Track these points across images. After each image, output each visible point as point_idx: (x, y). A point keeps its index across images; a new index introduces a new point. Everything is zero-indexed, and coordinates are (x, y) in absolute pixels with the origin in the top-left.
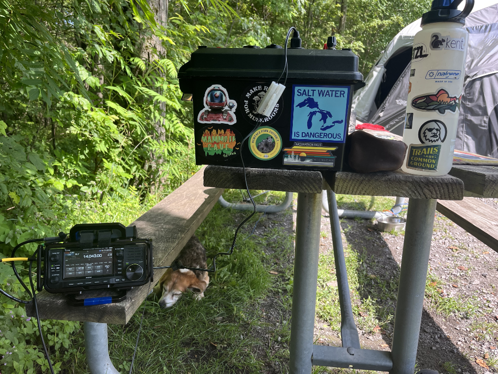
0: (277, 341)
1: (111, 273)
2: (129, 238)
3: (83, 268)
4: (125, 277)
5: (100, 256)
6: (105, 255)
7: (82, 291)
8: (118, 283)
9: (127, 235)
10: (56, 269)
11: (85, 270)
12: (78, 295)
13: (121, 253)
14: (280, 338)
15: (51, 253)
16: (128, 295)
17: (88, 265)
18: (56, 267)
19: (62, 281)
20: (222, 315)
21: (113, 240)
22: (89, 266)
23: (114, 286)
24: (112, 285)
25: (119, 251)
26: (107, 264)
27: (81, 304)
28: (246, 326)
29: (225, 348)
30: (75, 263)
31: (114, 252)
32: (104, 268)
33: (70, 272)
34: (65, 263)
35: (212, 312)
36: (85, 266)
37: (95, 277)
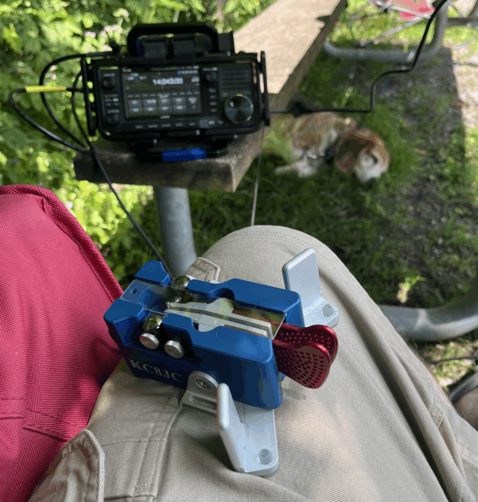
0: (436, 244)
1: (199, 111)
2: (224, 52)
3: (154, 101)
4: (224, 117)
5: (179, 81)
6: (187, 79)
7: (158, 139)
8: (213, 128)
9: (221, 48)
10: (112, 102)
11: (158, 105)
12: (152, 145)
13: (214, 76)
14: (440, 241)
15: (102, 74)
16: (230, 148)
17: (161, 96)
18: (112, 98)
19: (123, 122)
20: (346, 208)
21: (199, 55)
22: (164, 98)
23: (208, 133)
24: (203, 131)
25: (210, 73)
26: (193, 96)
27: (157, 159)
28: (384, 224)
29: (358, 252)
30: (141, 92)
31: (202, 75)
32: (187, 103)
33: (135, 107)
34: (125, 92)
35: (331, 203)
36: (157, 98)
37: (175, 116)
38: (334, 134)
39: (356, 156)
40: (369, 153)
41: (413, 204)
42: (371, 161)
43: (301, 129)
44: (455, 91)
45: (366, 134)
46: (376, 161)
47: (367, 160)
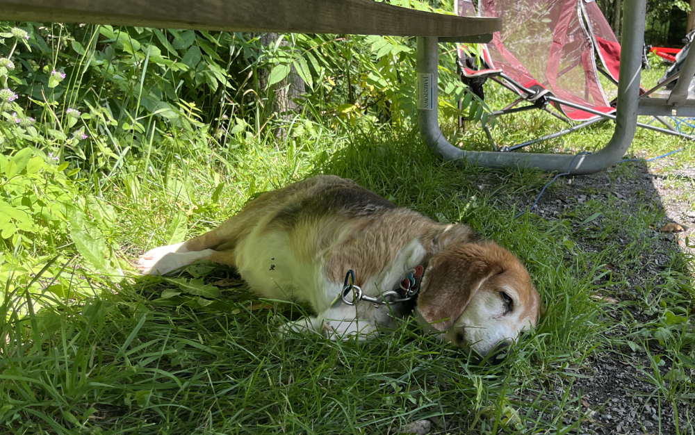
38: (418, 251)
39: (464, 295)
40: (493, 287)
41: (594, 402)
42: (499, 305)
43: (349, 241)
44: (661, 209)
45: (488, 250)
46: (510, 305)
47: (489, 303)
